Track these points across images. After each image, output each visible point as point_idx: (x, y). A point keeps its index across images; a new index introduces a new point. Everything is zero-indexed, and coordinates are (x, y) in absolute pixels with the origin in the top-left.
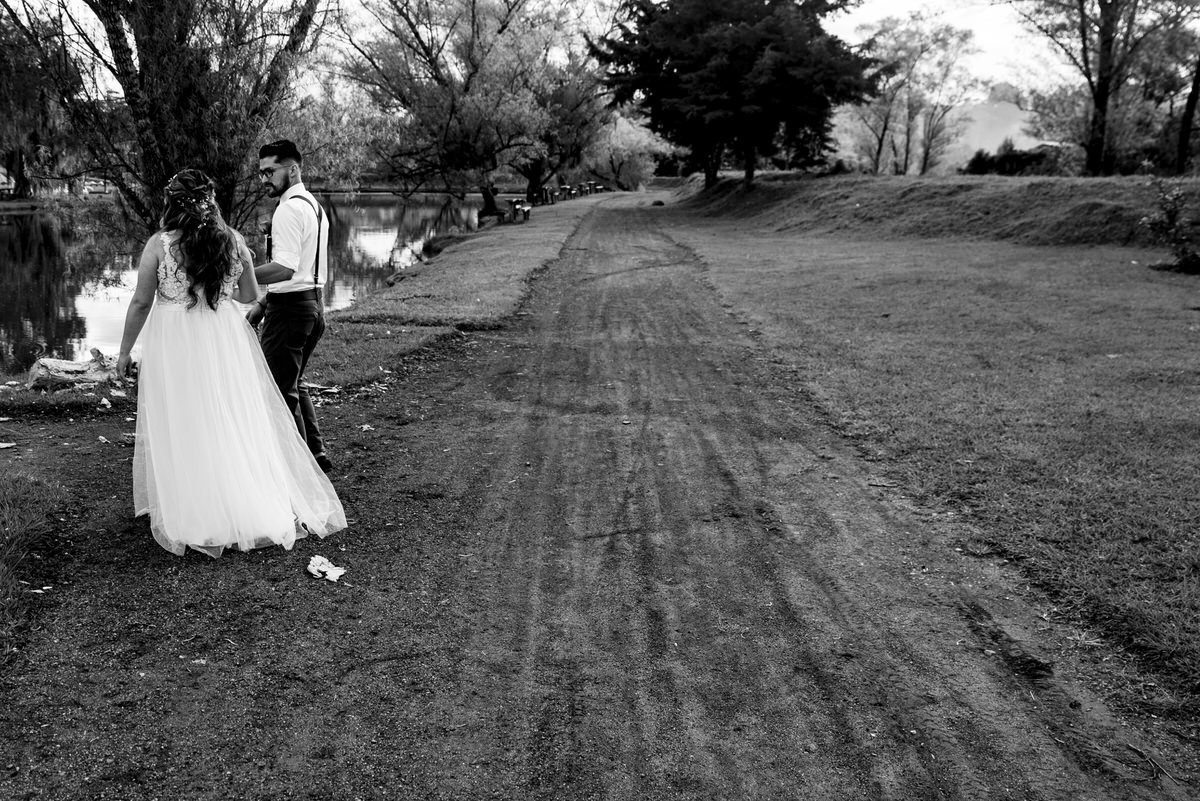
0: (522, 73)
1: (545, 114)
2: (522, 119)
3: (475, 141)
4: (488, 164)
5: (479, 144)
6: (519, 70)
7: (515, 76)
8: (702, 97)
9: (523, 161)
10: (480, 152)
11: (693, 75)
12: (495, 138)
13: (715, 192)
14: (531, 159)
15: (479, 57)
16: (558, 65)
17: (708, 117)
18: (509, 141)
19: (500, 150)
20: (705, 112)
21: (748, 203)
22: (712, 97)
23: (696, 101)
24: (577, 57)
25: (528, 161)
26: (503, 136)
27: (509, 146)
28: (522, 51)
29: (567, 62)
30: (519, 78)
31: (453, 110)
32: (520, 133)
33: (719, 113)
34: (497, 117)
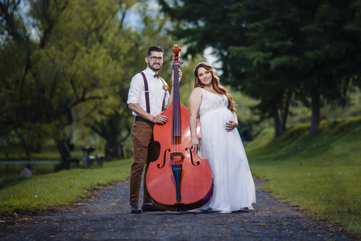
0: (97, 30)
1: (118, 67)
2: (96, 72)
3: (52, 96)
4: (64, 119)
5: (56, 98)
6: (93, 26)
7: (90, 33)
8: (267, 44)
9: (99, 118)
10: (56, 107)
11: (258, 24)
12: (71, 91)
13: (285, 140)
14: (106, 116)
15: (54, 13)
16: (133, 30)
17: (274, 63)
18: (84, 94)
19: (75, 104)
20: (272, 58)
21: (314, 145)
22: (277, 44)
23: (262, 48)
24: (152, 22)
25: (104, 117)
26: (78, 91)
27: (83, 100)
28: (96, 7)
29: (142, 26)
30: (94, 34)
31: (29, 65)
32: (94, 86)
33: (284, 59)
34: (71, 70)
